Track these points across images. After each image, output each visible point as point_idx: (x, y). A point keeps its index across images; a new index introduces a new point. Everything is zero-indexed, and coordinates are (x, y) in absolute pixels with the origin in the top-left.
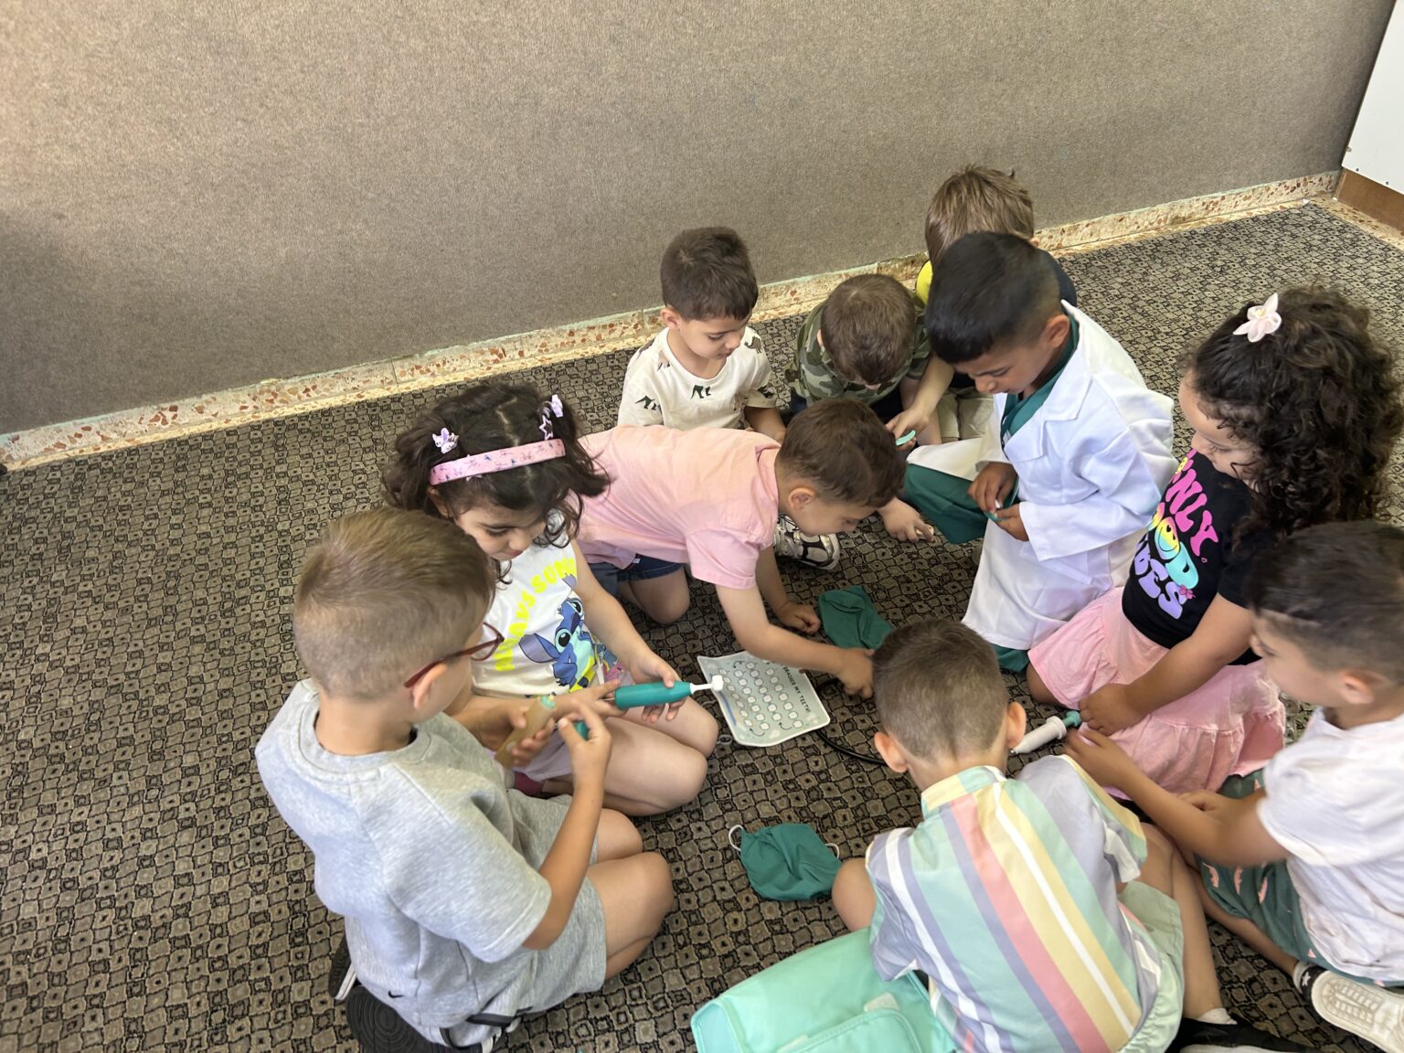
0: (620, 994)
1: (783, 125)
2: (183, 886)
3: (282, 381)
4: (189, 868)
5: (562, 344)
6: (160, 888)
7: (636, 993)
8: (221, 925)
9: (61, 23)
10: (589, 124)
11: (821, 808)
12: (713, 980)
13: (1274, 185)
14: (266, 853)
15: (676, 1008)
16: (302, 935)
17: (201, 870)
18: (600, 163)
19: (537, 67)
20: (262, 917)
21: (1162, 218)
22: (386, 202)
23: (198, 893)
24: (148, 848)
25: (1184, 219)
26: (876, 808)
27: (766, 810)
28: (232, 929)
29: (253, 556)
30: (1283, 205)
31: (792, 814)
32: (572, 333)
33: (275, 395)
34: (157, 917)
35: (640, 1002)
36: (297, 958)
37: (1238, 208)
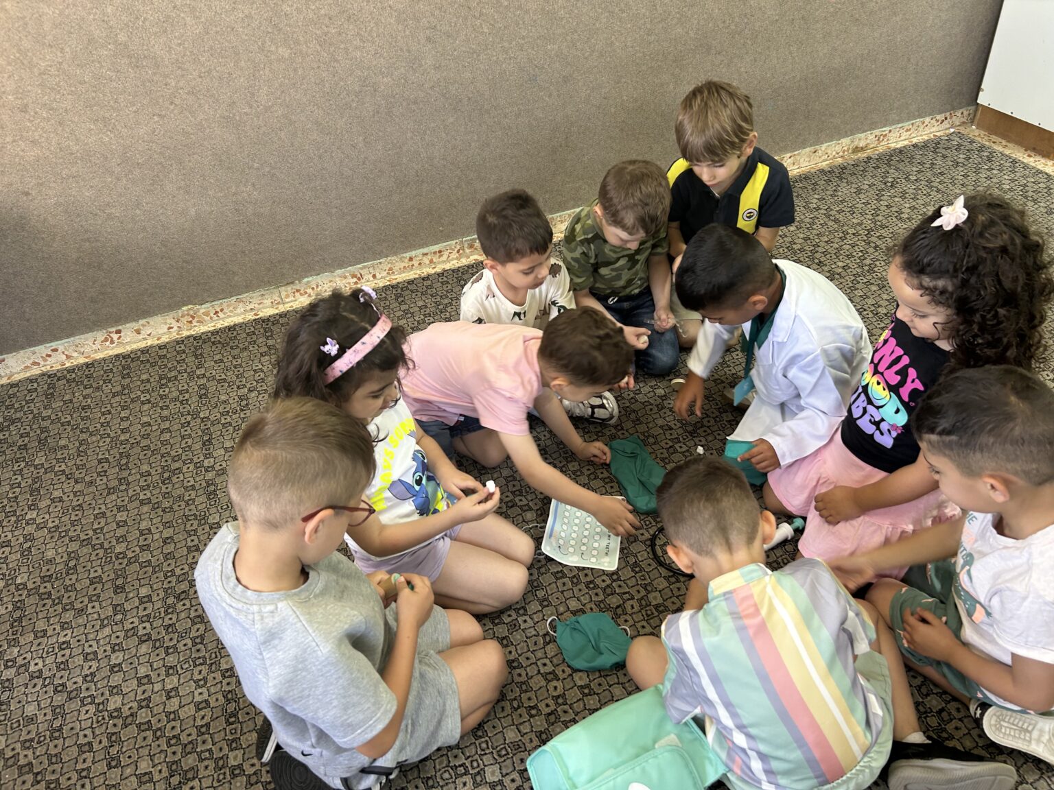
0: (473, 747)
1: (559, 96)
2: (144, 684)
3: (198, 307)
4: (148, 671)
5: (404, 267)
6: (127, 687)
7: (484, 745)
8: (174, 712)
9: (19, 51)
10: (415, 103)
11: (614, 601)
12: (541, 732)
13: (927, 120)
14: (204, 657)
15: (514, 755)
16: (235, 716)
17: (157, 672)
18: (425, 132)
19: (374, 63)
20: (203, 705)
21: (846, 148)
22: (267, 169)
23: (156, 689)
24: (117, 658)
25: (862, 148)
26: (655, 598)
27: (573, 604)
28: (182, 714)
29: (183, 438)
30: (936, 134)
31: (593, 606)
32: (411, 259)
33: (193, 317)
34: (126, 709)
35: (487, 752)
36: (232, 733)
37: (902, 138)
